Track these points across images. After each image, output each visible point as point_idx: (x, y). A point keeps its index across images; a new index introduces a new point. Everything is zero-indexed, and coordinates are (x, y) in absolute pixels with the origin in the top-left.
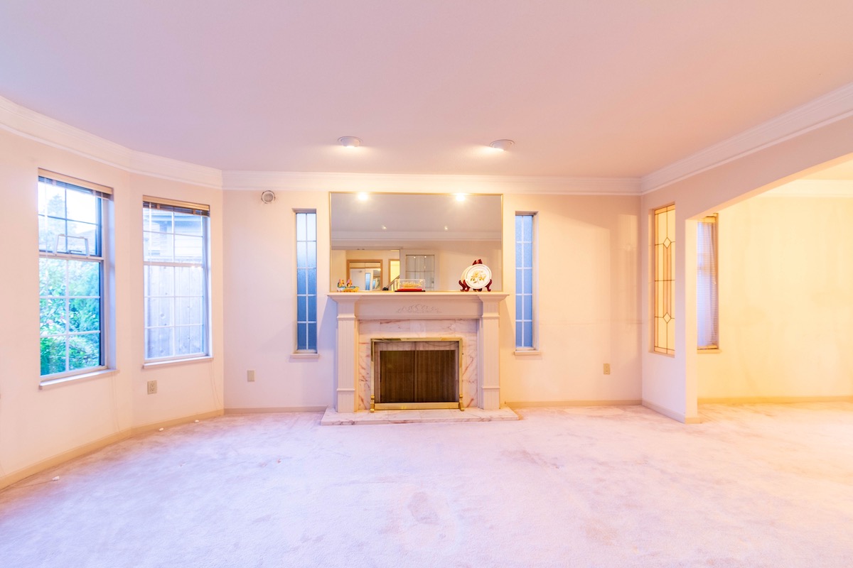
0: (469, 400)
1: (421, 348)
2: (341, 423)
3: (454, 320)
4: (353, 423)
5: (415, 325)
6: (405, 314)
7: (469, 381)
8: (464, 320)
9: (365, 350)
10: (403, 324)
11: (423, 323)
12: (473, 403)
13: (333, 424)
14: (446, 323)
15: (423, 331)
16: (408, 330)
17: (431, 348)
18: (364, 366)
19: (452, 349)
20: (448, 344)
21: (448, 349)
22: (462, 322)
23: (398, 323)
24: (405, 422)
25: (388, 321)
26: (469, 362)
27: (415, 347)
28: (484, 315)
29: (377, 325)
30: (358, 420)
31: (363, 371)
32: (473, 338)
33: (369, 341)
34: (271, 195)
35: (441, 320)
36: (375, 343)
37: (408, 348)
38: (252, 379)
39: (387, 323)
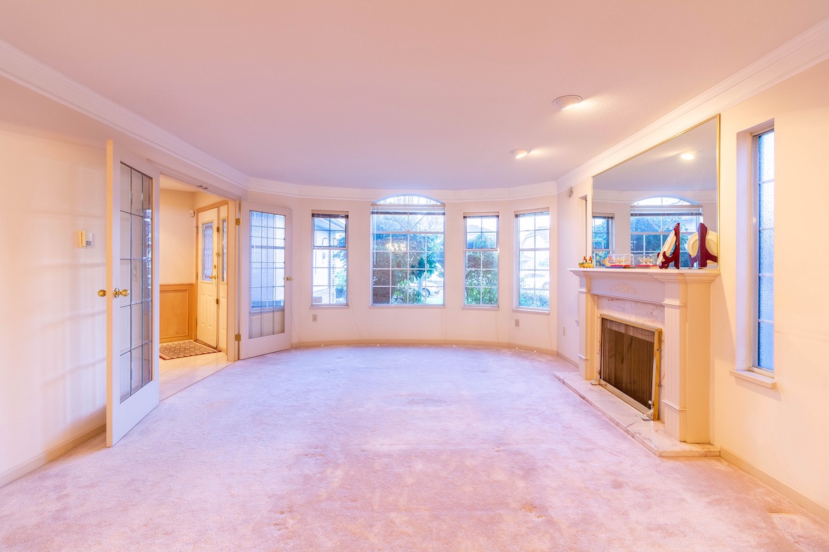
2: (560, 379)
4: (564, 383)
5: (628, 305)
10: (620, 303)
11: (633, 304)
13: (557, 377)
14: (650, 308)
15: (633, 313)
16: (623, 311)
19: (651, 340)
20: (647, 334)
23: (618, 302)
28: (667, 301)
29: (606, 301)
33: (600, 317)
35: (646, 303)
36: (604, 320)
37: (622, 330)
38: (564, 334)
39: (612, 300)
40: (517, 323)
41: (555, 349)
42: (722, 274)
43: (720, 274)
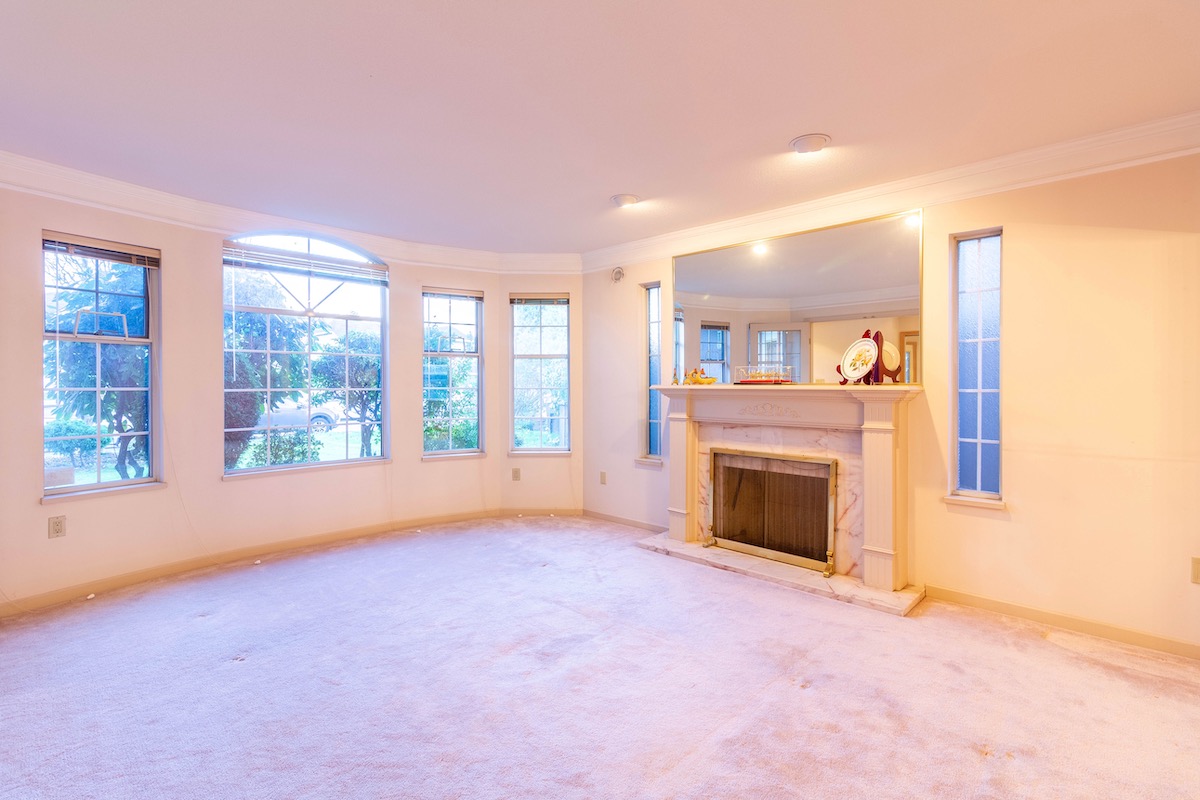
0: (849, 565)
1: (775, 469)
2: (656, 550)
3: (826, 430)
4: (668, 553)
5: (768, 433)
6: (748, 418)
7: (850, 533)
8: (842, 431)
9: (704, 465)
10: (751, 432)
11: (779, 432)
12: (855, 571)
13: (648, 548)
14: (814, 435)
15: (778, 443)
16: (758, 440)
17: (789, 471)
18: (705, 484)
19: (822, 475)
20: (814, 467)
21: (813, 475)
22: (837, 434)
23: (745, 430)
24: (725, 568)
25: (733, 426)
26: (849, 502)
27: (767, 467)
28: (867, 425)
29: (719, 430)
30: (674, 550)
31: (702, 490)
32: (856, 462)
33: (709, 451)
34: (620, 272)
35: (805, 429)
36: (716, 455)
37: (757, 466)
38: (603, 482)
39: (732, 428)
40: (516, 475)
41: (580, 506)
42: (927, 393)
43: (923, 391)
